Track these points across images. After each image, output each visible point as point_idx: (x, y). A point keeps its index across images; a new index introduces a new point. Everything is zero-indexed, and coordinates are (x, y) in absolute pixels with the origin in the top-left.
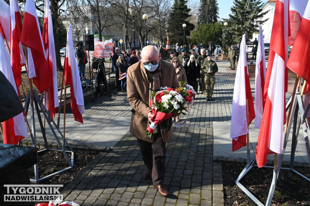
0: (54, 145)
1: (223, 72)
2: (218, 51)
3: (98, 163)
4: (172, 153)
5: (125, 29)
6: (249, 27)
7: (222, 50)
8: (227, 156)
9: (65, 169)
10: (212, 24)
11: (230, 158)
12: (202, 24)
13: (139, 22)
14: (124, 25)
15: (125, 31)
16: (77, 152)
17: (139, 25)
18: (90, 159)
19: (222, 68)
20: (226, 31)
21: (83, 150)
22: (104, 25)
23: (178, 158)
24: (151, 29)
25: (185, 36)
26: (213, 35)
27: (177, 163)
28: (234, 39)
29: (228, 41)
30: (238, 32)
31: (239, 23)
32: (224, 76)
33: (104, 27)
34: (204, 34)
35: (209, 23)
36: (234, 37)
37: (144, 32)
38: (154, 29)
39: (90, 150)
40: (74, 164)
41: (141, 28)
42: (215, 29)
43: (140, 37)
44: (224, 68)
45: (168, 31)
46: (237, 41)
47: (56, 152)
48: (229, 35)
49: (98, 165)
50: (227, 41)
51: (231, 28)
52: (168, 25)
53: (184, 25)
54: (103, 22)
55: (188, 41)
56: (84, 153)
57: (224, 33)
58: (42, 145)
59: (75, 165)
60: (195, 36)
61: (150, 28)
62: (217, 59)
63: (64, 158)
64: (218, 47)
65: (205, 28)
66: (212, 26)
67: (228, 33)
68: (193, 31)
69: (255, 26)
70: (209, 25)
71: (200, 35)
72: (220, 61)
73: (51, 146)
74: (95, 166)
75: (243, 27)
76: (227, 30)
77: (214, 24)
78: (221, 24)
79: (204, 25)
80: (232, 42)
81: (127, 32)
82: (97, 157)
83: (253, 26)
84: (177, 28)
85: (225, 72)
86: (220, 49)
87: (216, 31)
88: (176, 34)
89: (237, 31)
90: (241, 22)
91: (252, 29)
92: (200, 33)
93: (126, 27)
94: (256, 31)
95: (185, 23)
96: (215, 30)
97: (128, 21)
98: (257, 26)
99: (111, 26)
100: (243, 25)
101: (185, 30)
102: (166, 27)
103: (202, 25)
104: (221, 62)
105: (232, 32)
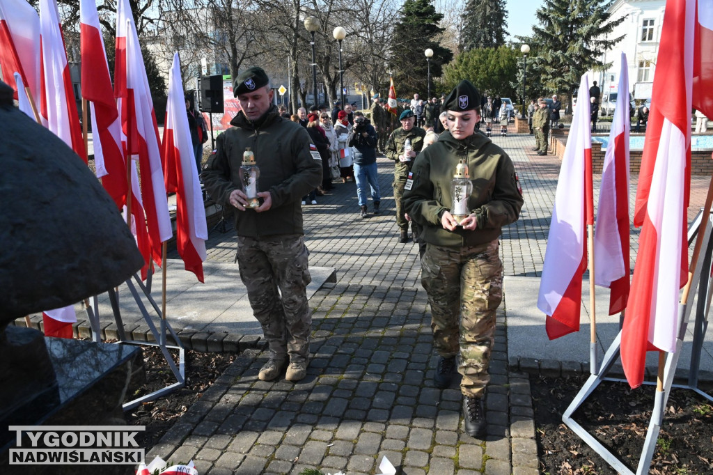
0: (139, 332)
1: (520, 160)
2: (507, 112)
3: (243, 372)
4: (413, 350)
5: (291, 63)
6: (580, 56)
7: (515, 108)
8: (540, 356)
9: (167, 388)
10: (493, 49)
11: (548, 361)
12: (470, 48)
13: (324, 45)
14: (289, 52)
15: (291, 67)
16: (192, 349)
17: (323, 53)
18: (222, 365)
19: (516, 152)
20: (526, 65)
21: (205, 343)
22: (244, 54)
23: (427, 363)
24: (353, 61)
25: (431, 77)
26: (495, 75)
27: (425, 374)
28: (545, 85)
29: (530, 88)
30: (554, 67)
31: (556, 46)
32: (523, 171)
33: (243, 58)
34: (474, 71)
35: (485, 47)
36: (545, 80)
37: (336, 68)
38: (359, 62)
39: (221, 343)
40: (186, 375)
41: (328, 59)
42: (500, 60)
43: (326, 81)
44: (523, 150)
45: (391, 67)
46: (551, 89)
47: (144, 349)
48: (532, 76)
49: (243, 379)
50: (528, 88)
51: (536, 58)
52: (391, 52)
53: (429, 52)
54: (241, 47)
55: (437, 90)
56: (207, 351)
57: (520, 70)
58: (110, 332)
59: (189, 379)
60: (453, 77)
61: (349, 60)
62: (506, 131)
63: (163, 361)
64: (508, 102)
65: (476, 57)
66: (493, 53)
67: (531, 69)
68: (448, 66)
69: (593, 52)
70: (485, 50)
71: (463, 75)
72: (513, 136)
73: (131, 333)
74: (235, 380)
75: (566, 56)
76: (527, 62)
77: (496, 48)
78: (513, 48)
79: (474, 52)
80: (539, 91)
81: (296, 68)
82: (239, 359)
83: (588, 52)
84: (413, 59)
85: (524, 160)
86: (511, 106)
87: (502, 65)
88: (409, 73)
89: (551, 64)
90: (560, 44)
91: (587, 59)
92: (463, 70)
93: (295, 57)
94: (595, 64)
95: (431, 48)
96: (498, 62)
97: (298, 44)
98: (597, 53)
99: (259, 56)
100: (565, 51)
101: (431, 63)
102: (385, 56)
103: (468, 51)
104: (515, 138)
105: (540, 66)
